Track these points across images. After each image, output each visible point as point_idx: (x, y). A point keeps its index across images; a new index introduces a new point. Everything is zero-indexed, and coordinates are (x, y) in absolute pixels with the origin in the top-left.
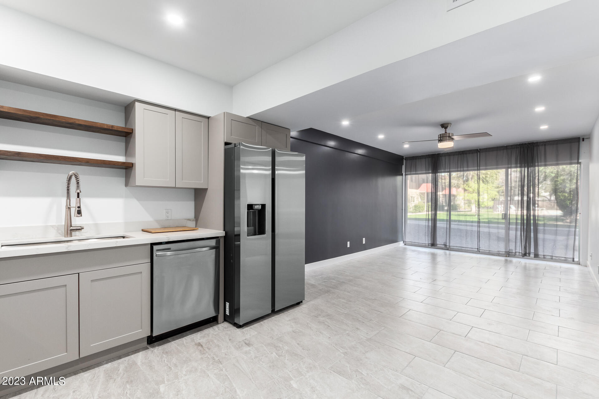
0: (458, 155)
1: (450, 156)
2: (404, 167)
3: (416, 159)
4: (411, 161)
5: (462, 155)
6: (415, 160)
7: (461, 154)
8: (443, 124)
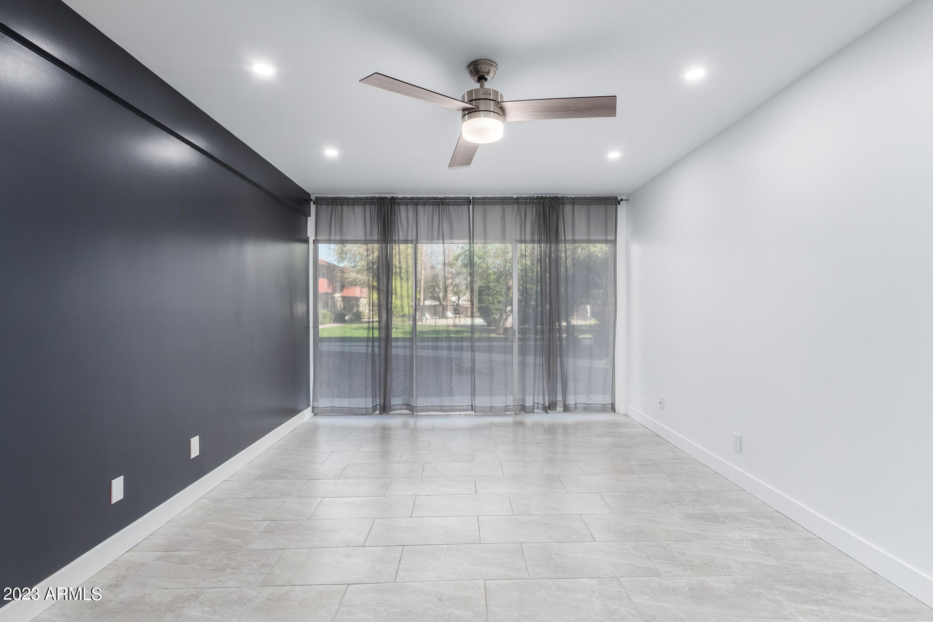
0: (433, 205)
1: (417, 205)
2: (311, 221)
3: (342, 205)
4: (330, 207)
5: (441, 206)
6: (339, 207)
7: (439, 205)
8: (476, 61)
